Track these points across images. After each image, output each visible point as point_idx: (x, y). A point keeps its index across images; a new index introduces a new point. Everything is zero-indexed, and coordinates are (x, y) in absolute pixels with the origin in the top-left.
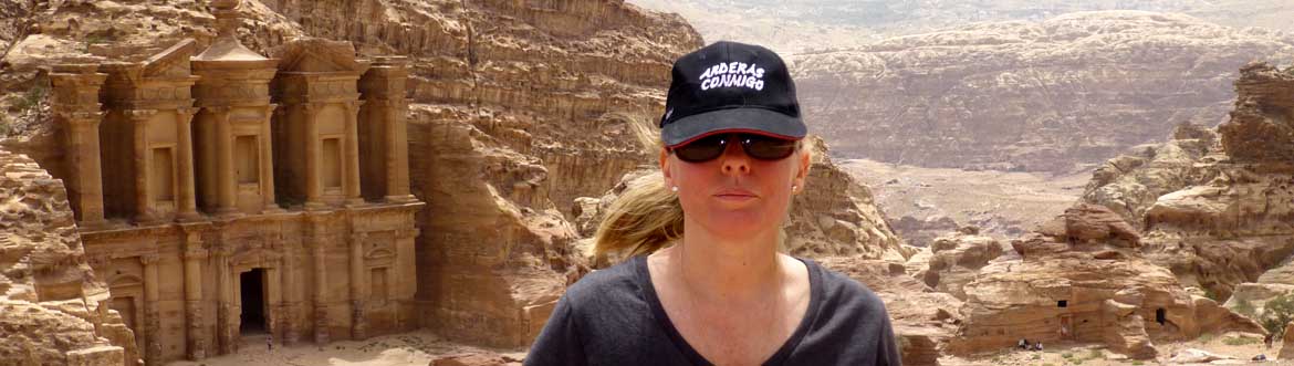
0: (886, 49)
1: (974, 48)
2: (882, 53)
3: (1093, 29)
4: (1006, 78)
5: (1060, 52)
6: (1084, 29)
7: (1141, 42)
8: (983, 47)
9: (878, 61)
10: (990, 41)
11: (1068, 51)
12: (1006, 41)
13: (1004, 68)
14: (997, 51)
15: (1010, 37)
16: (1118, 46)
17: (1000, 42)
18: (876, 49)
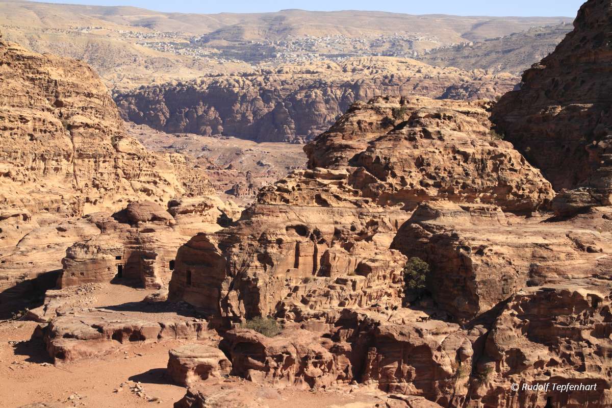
0: (250, 75)
1: (300, 76)
2: (250, 78)
3: (364, 66)
4: (316, 93)
5: (345, 79)
6: (360, 67)
7: (389, 75)
8: (305, 76)
9: (247, 82)
10: (308, 72)
11: (349, 79)
12: (317, 72)
13: (315, 87)
14: (312, 78)
15: (319, 70)
16: (376, 77)
17: (313, 73)
18: (245, 75)
